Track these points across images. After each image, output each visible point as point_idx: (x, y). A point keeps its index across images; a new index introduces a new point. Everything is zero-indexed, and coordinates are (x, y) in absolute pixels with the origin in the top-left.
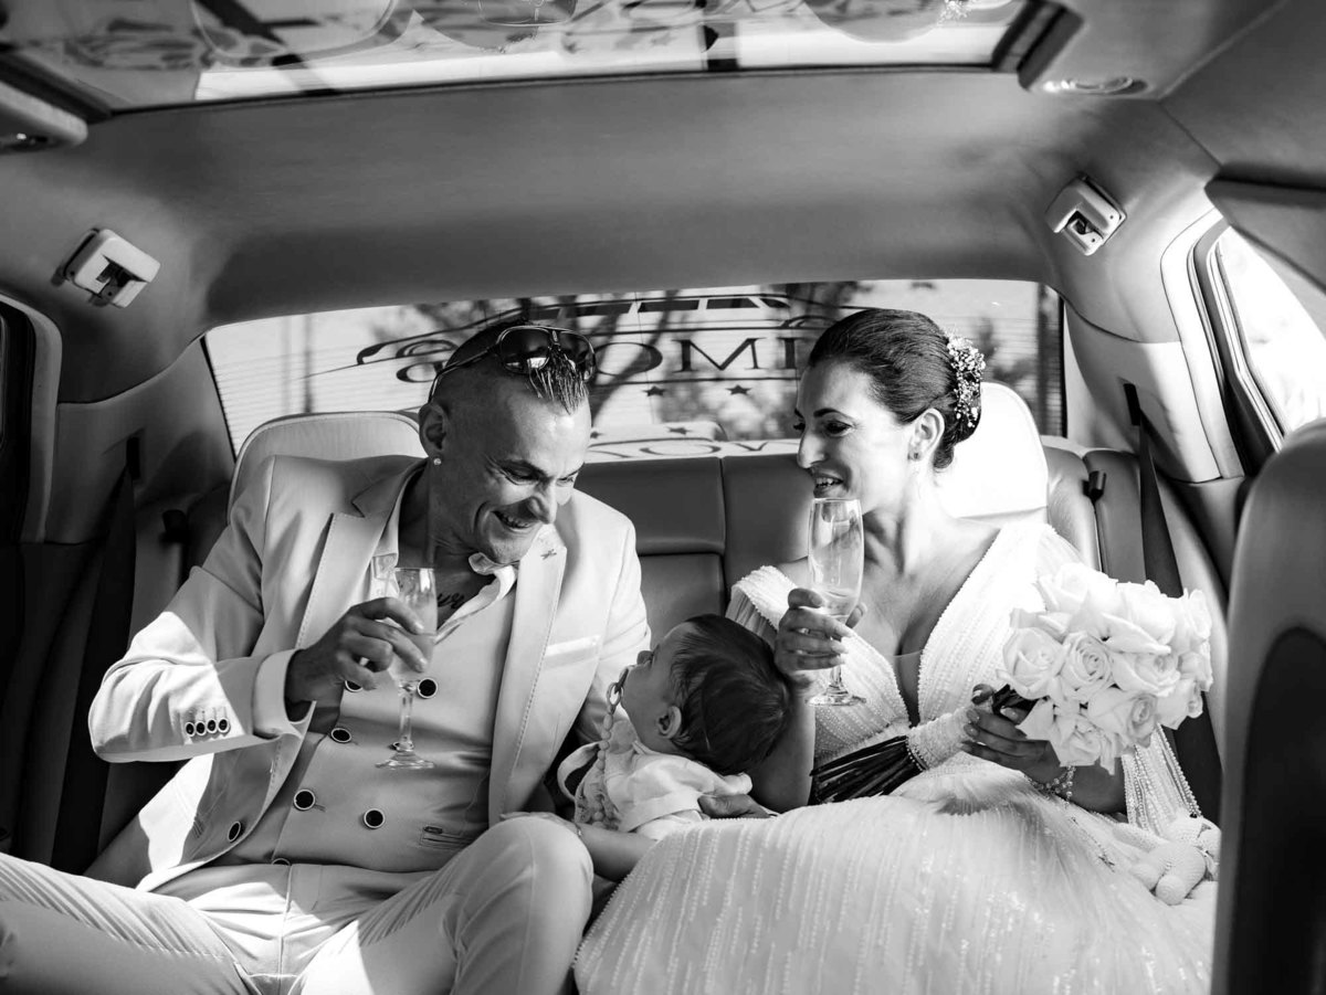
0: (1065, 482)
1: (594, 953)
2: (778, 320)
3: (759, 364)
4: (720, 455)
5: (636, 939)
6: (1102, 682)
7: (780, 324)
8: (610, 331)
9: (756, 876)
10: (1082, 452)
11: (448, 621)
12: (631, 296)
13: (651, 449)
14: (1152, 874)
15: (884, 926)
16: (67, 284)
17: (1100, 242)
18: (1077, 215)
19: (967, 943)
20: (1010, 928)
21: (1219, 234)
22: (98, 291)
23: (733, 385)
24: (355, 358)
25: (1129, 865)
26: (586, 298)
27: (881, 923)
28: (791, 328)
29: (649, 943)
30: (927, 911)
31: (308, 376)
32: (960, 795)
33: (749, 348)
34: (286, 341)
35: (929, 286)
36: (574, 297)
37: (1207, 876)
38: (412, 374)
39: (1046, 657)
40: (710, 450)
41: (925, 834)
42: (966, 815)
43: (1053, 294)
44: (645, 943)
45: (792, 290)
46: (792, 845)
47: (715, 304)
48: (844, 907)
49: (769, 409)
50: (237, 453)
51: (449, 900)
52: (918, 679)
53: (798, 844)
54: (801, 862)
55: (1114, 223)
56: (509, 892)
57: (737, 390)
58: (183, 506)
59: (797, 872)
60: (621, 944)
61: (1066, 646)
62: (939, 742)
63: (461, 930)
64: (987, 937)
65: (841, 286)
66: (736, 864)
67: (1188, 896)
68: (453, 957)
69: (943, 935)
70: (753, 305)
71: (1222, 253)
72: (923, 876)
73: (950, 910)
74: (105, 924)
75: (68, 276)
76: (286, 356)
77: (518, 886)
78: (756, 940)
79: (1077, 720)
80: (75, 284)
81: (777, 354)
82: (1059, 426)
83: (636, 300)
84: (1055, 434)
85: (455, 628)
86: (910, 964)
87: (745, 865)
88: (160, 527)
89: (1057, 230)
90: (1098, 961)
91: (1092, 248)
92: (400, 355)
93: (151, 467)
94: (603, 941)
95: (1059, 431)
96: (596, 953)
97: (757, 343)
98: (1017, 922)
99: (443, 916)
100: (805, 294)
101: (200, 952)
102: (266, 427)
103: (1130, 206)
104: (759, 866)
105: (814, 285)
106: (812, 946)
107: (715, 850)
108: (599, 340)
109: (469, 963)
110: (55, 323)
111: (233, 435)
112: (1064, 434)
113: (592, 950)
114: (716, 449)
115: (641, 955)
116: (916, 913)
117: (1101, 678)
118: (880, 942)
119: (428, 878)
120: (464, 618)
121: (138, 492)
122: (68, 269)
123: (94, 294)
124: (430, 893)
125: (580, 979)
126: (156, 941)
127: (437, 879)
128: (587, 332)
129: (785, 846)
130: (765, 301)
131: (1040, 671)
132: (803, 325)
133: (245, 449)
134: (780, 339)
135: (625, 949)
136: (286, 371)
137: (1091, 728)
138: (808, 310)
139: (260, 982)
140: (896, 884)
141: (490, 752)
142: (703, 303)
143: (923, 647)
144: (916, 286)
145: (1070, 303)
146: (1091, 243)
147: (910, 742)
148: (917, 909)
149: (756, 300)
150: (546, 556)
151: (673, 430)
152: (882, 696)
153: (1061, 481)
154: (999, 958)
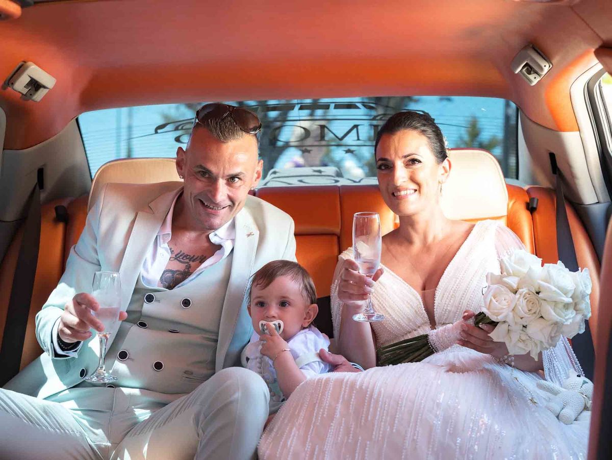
0: (517, 203)
1: (268, 440)
2: (370, 116)
3: (360, 138)
4: (339, 184)
5: (290, 432)
6: (535, 315)
7: (372, 118)
8: (284, 119)
9: (352, 403)
10: (526, 187)
11: (198, 269)
12: (295, 101)
13: (304, 181)
14: (557, 408)
15: (417, 429)
16: (10, 89)
17: (538, 79)
18: (527, 65)
19: (460, 440)
20: (482, 432)
21: (601, 76)
22: (25, 93)
23: (346, 148)
24: (154, 131)
25: (545, 403)
26: (272, 102)
27: (416, 428)
28: (377, 120)
29: (296, 435)
30: (439, 422)
31: (130, 139)
32: (458, 364)
33: (355, 130)
34: (119, 120)
35: (449, 100)
36: (266, 101)
37: (586, 408)
38: (182, 139)
39: (507, 301)
40: (334, 181)
41: (439, 382)
42: (461, 373)
43: (513, 105)
44: (294, 436)
45: (378, 100)
46: (371, 386)
47: (338, 106)
48: (397, 419)
49: (365, 162)
50: (93, 177)
51: (195, 409)
52: (434, 303)
53: (374, 387)
54: (375, 396)
55: (546, 69)
56: (226, 405)
57: (348, 151)
58: (65, 204)
59: (373, 400)
60: (282, 436)
61: (518, 296)
62: (446, 339)
63: (202, 424)
64: (471, 437)
65: (403, 99)
66: (341, 396)
67: (576, 420)
68: (197, 436)
69: (448, 434)
70: (358, 108)
71: (602, 86)
72: (438, 405)
73: (452, 422)
74: (22, 415)
75: (10, 85)
76: (118, 128)
77: (231, 402)
78: (351, 435)
79: (521, 334)
80: (14, 89)
81: (369, 133)
82: (514, 174)
83: (298, 104)
84: (512, 178)
85: (201, 273)
86: (430, 449)
87: (346, 396)
88: (53, 214)
89: (517, 72)
90: (528, 451)
91: (535, 82)
92: (176, 129)
93: (50, 183)
94: (273, 434)
95: (514, 176)
96: (269, 440)
97: (359, 127)
98: (486, 429)
99: (193, 416)
100: (385, 102)
101: (68, 431)
102: (108, 164)
103: (555, 60)
104: (353, 397)
105: (389, 98)
106: (380, 439)
107: (331, 389)
108: (278, 124)
109: (205, 441)
110: (3, 109)
111: (91, 168)
112: (517, 178)
113: (268, 439)
114: (337, 181)
115: (292, 441)
116: (434, 423)
117: (535, 313)
118: (415, 437)
119: (186, 396)
120: (205, 268)
121: (43, 196)
122: (11, 81)
123: (23, 94)
124: (186, 405)
125: (260, 453)
126: (46, 424)
127: (189, 398)
128: (271, 120)
129: (367, 388)
130: (365, 106)
131: (502, 309)
132: (383, 118)
133: (97, 176)
134: (371, 125)
135: (284, 438)
136: (118, 136)
137: (528, 338)
138: (386, 110)
139: (99, 447)
140: (424, 408)
141: (218, 336)
142: (332, 106)
143: (436, 287)
144: (441, 99)
145: (522, 110)
146: (534, 80)
147: (430, 338)
148: (434, 422)
149: (359, 105)
150: (249, 235)
151: (315, 171)
152: (416, 311)
153: (515, 202)
154: (476, 447)
